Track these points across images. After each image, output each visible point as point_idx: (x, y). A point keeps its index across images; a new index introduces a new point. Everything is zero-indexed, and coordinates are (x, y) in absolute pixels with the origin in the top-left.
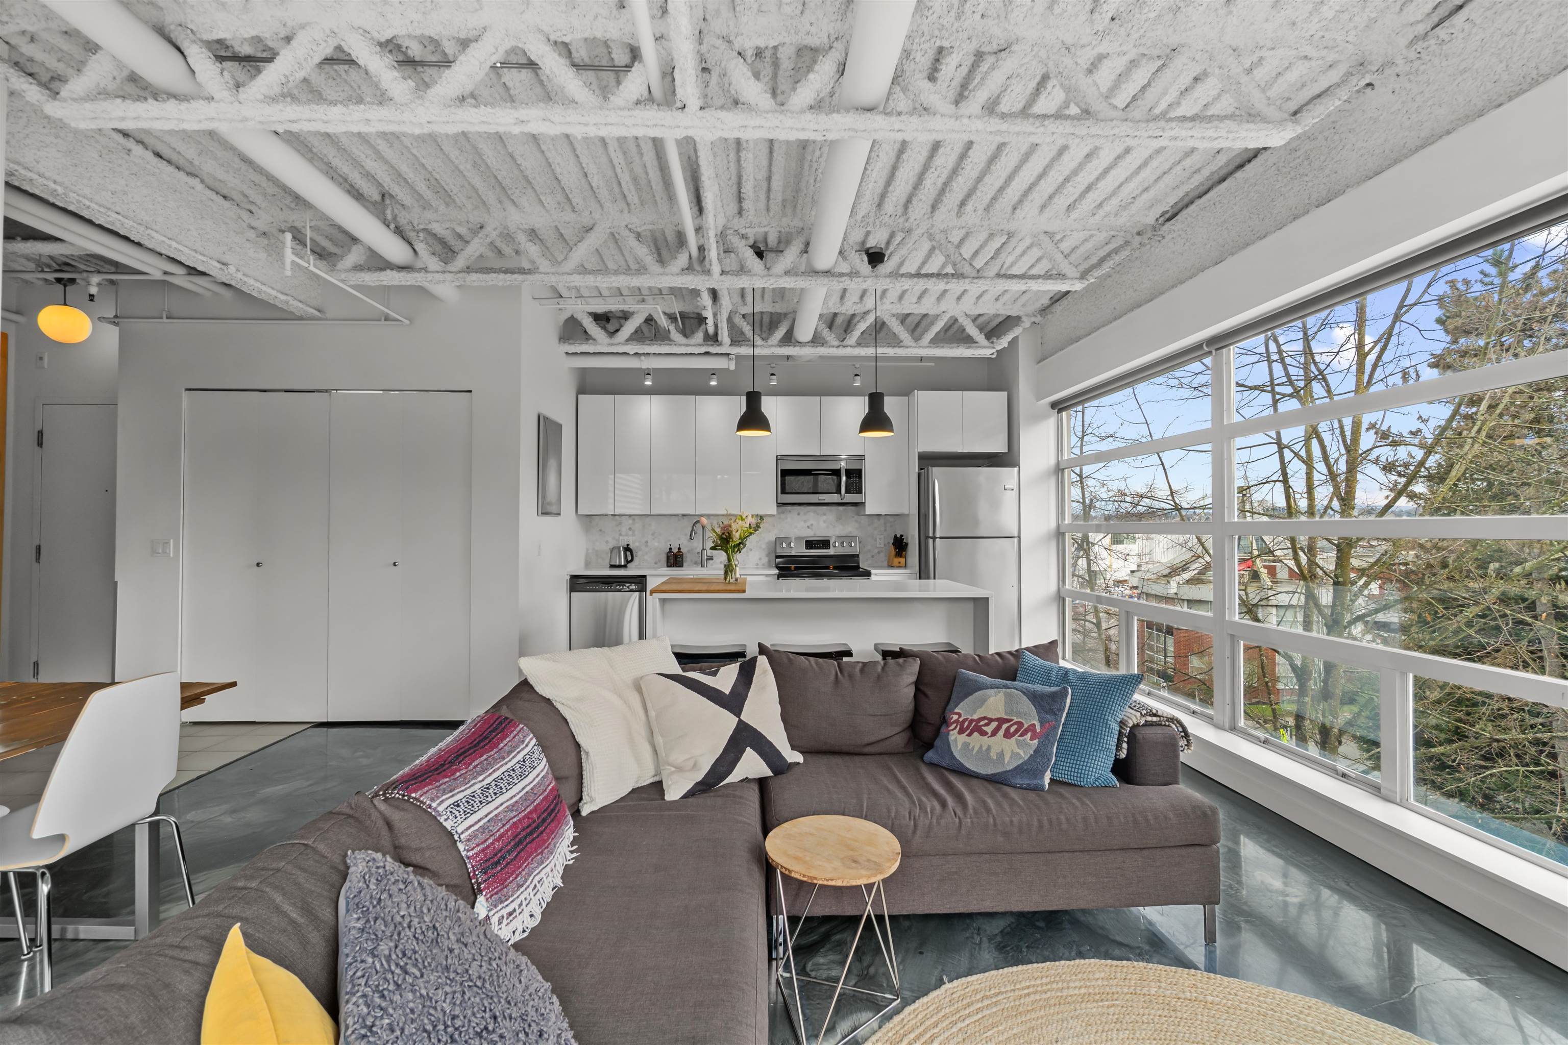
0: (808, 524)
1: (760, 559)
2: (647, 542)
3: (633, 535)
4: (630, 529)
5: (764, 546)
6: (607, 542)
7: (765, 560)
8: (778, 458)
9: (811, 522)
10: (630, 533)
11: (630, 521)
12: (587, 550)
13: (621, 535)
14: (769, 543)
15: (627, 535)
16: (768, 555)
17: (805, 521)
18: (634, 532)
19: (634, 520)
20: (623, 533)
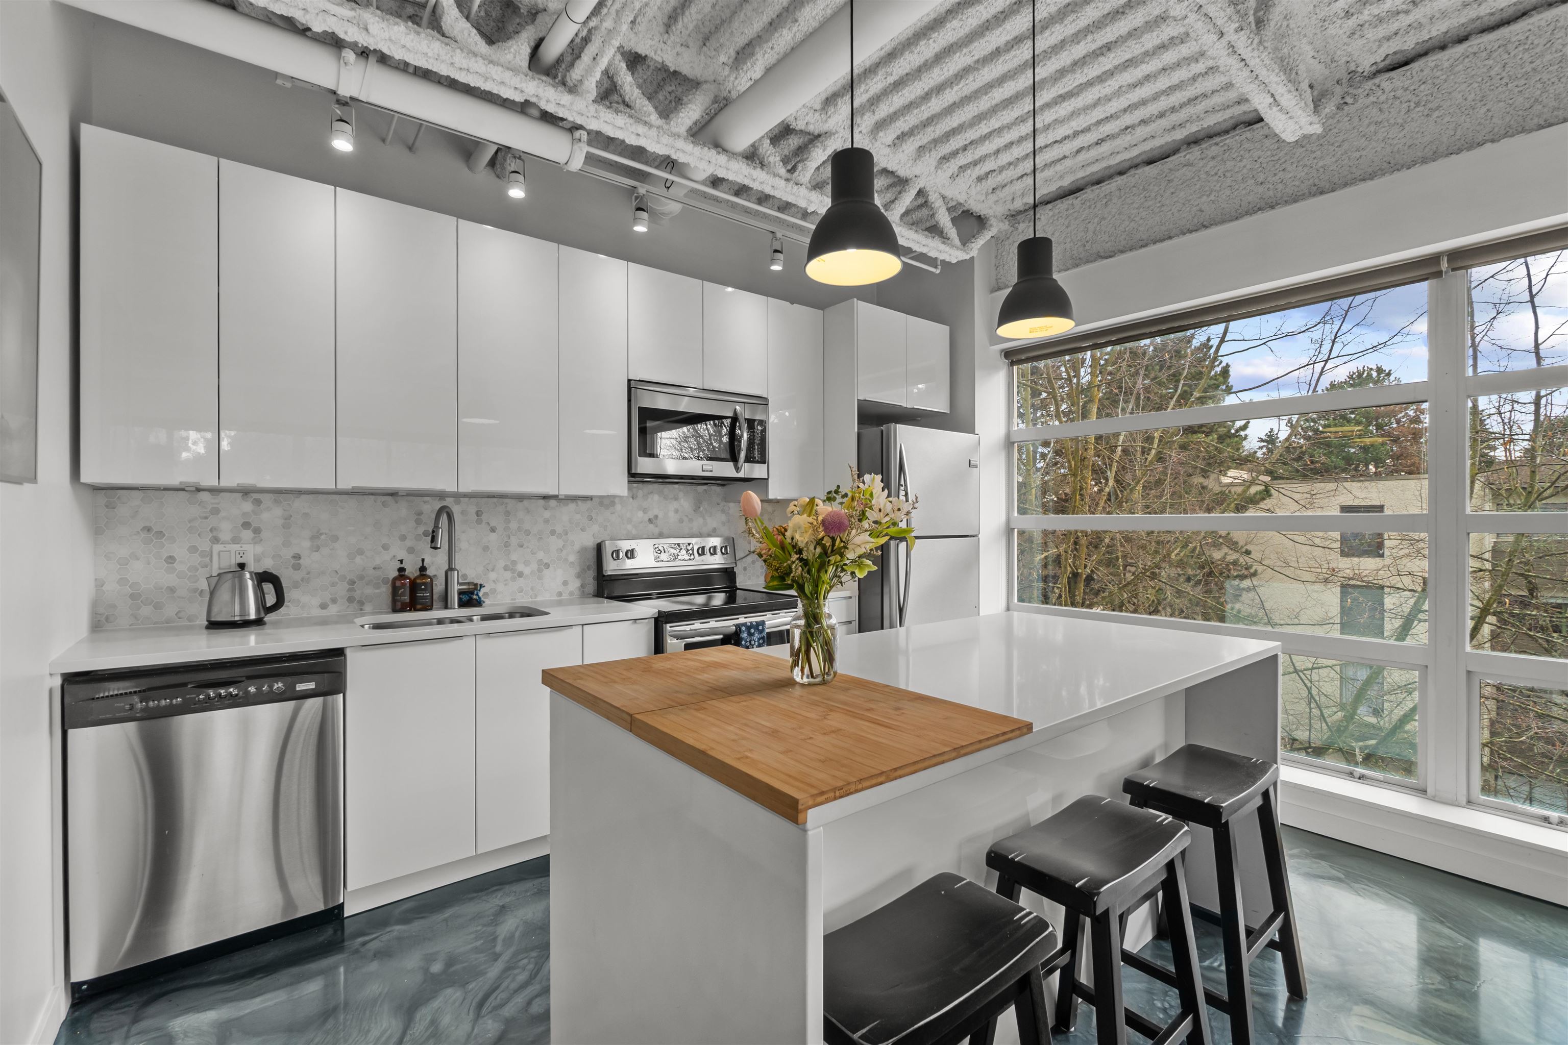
0: (651, 515)
1: (565, 583)
2: (297, 557)
3: (257, 541)
4: (246, 525)
5: (572, 558)
6: (171, 559)
7: (575, 584)
8: (632, 386)
9: (656, 511)
10: (247, 534)
11: (247, 506)
12: (99, 584)
13: (216, 540)
14: (583, 550)
15: (236, 540)
16: (579, 576)
17: (645, 511)
18: (257, 531)
19: (258, 502)
20: (225, 536)
